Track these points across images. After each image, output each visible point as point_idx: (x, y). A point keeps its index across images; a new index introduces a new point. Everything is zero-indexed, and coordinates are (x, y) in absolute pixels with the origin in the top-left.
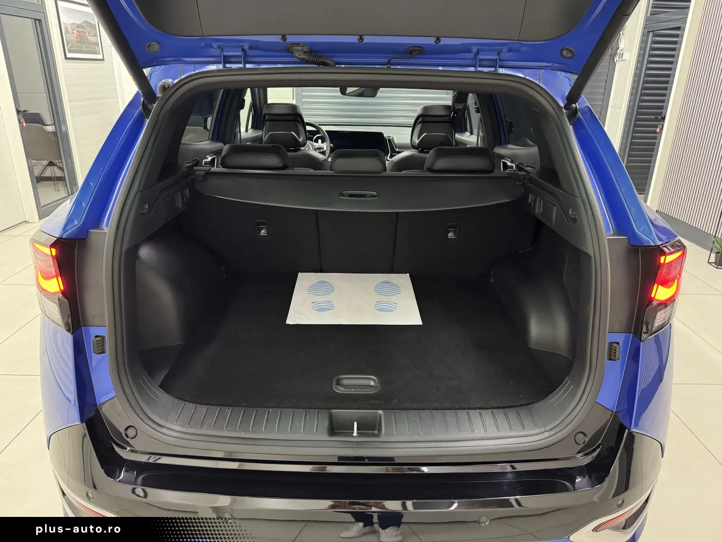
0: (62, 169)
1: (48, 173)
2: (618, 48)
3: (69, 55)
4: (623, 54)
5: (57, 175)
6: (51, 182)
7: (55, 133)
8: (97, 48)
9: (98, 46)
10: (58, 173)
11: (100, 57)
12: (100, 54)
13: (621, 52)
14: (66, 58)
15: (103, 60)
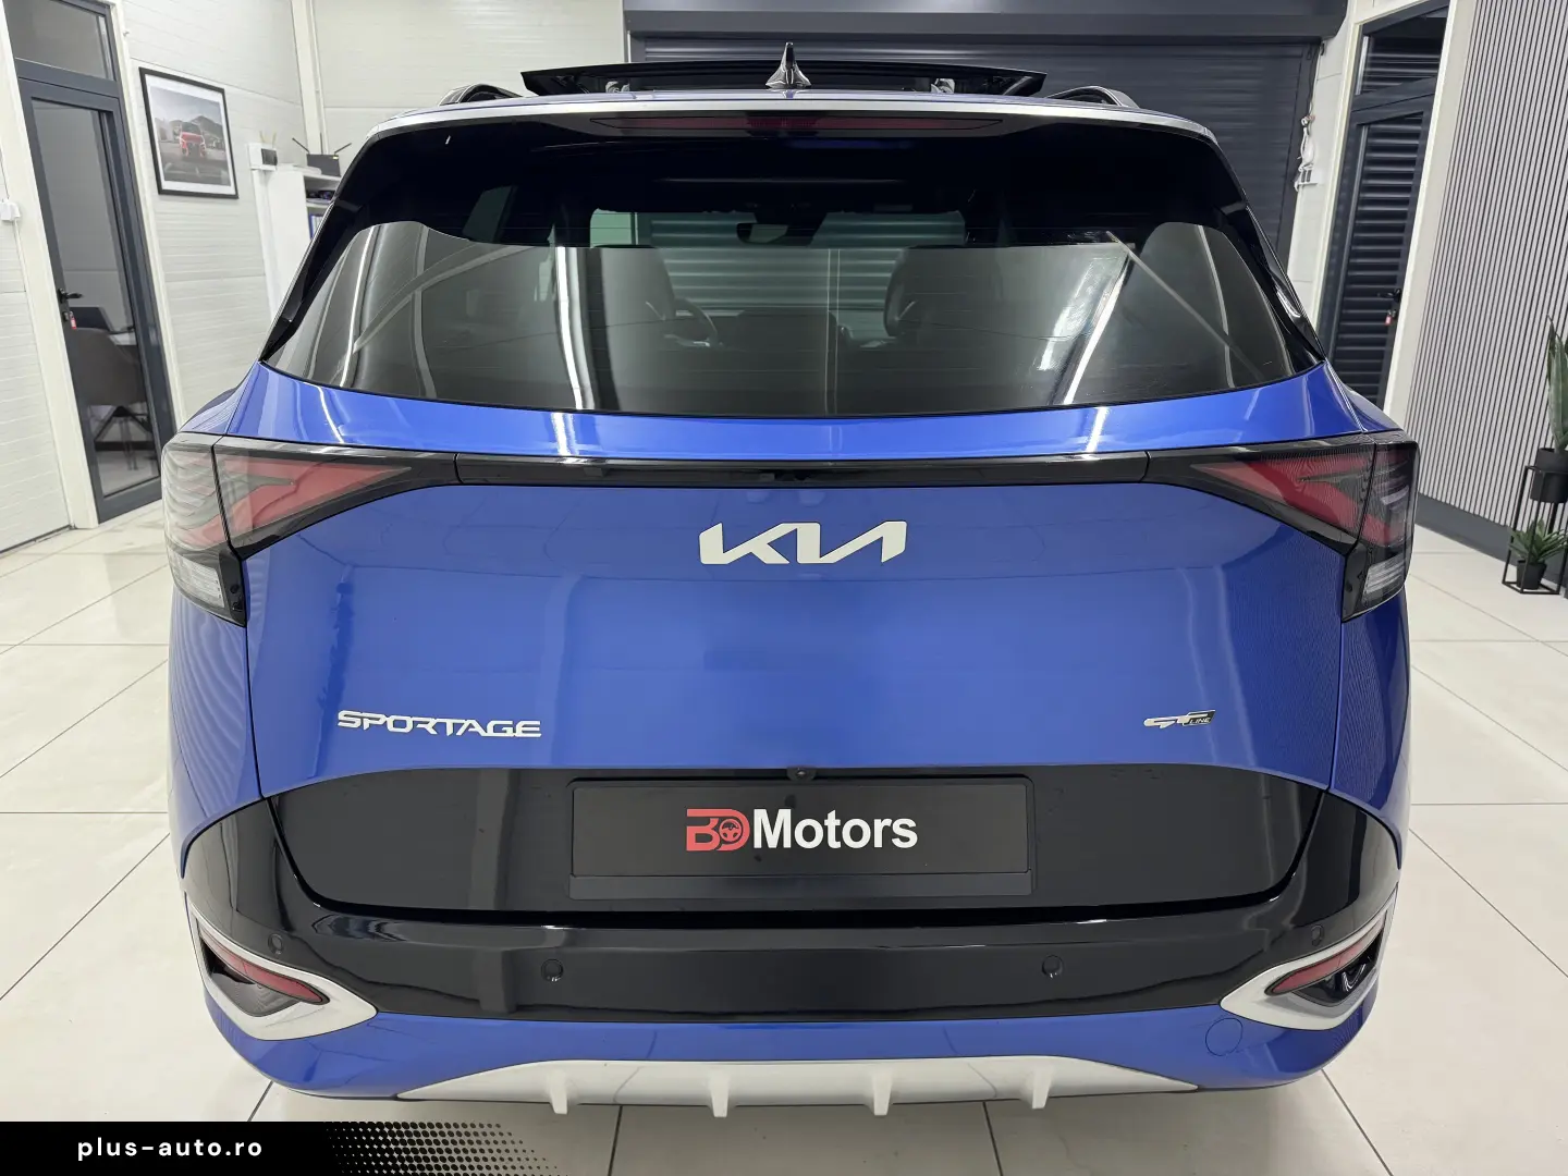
0: (146, 425)
1: (114, 433)
2: (1301, 161)
3: (166, 185)
4: (1310, 172)
5: (134, 439)
6: (121, 453)
7: (133, 350)
8: (223, 173)
9: (226, 168)
10: (138, 434)
11: (230, 190)
12: (229, 184)
13: (1307, 169)
14: (161, 191)
15: (235, 197)
